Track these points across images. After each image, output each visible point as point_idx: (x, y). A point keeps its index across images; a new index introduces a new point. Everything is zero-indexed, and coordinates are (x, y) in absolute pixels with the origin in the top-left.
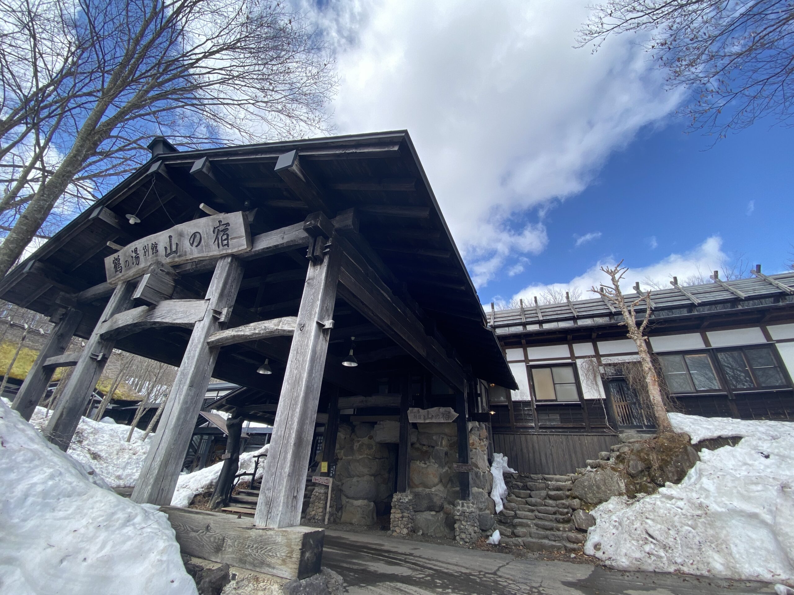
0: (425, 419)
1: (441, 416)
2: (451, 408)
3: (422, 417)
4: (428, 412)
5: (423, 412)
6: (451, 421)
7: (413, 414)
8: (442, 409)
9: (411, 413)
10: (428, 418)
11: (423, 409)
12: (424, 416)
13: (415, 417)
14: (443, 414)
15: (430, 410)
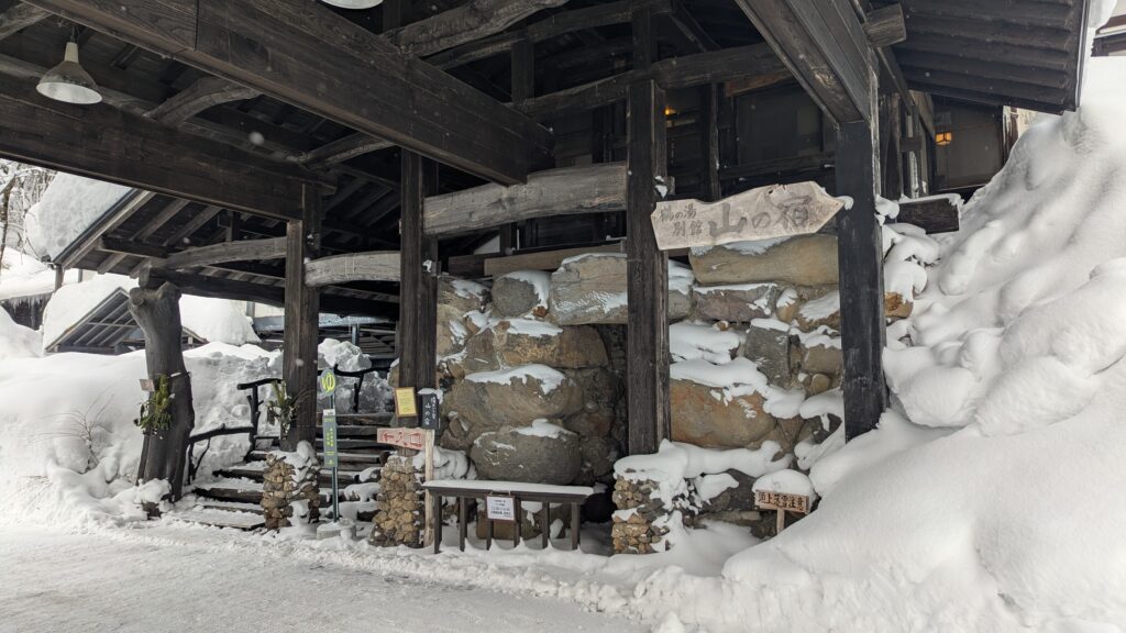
0: (714, 233)
1: (774, 217)
2: (813, 184)
3: (705, 228)
4: (727, 207)
5: (705, 211)
6: (814, 229)
7: (670, 223)
8: (780, 193)
9: (663, 217)
10: (727, 229)
11: (708, 198)
12: (713, 224)
13: (679, 230)
14: (784, 209)
15: (731, 200)
